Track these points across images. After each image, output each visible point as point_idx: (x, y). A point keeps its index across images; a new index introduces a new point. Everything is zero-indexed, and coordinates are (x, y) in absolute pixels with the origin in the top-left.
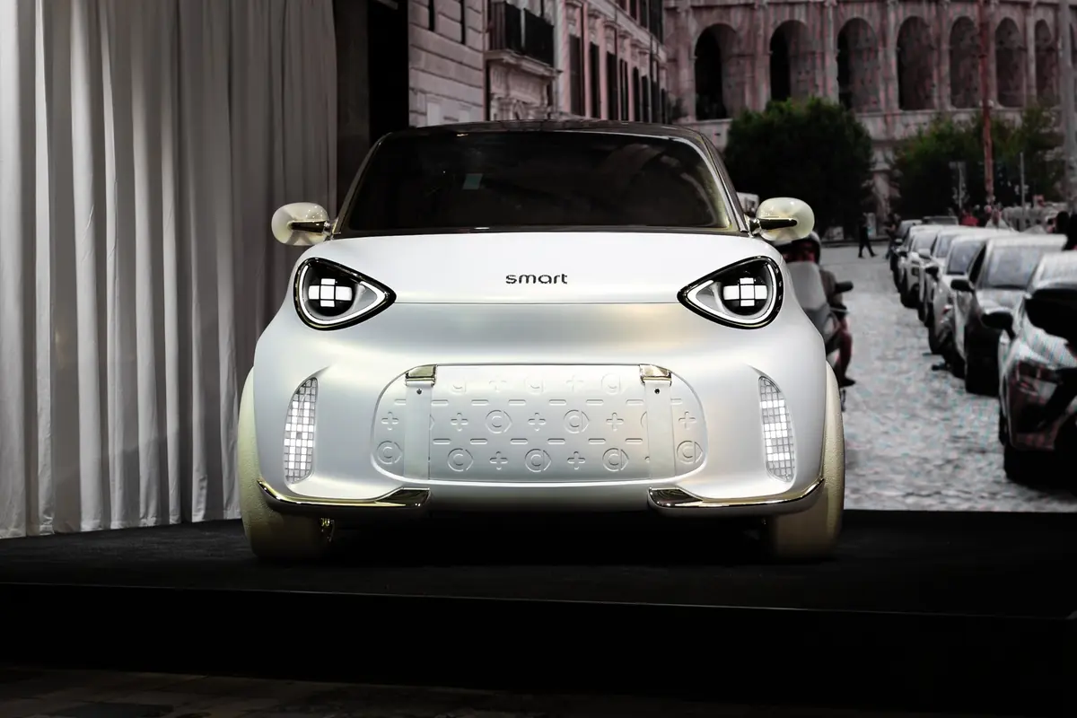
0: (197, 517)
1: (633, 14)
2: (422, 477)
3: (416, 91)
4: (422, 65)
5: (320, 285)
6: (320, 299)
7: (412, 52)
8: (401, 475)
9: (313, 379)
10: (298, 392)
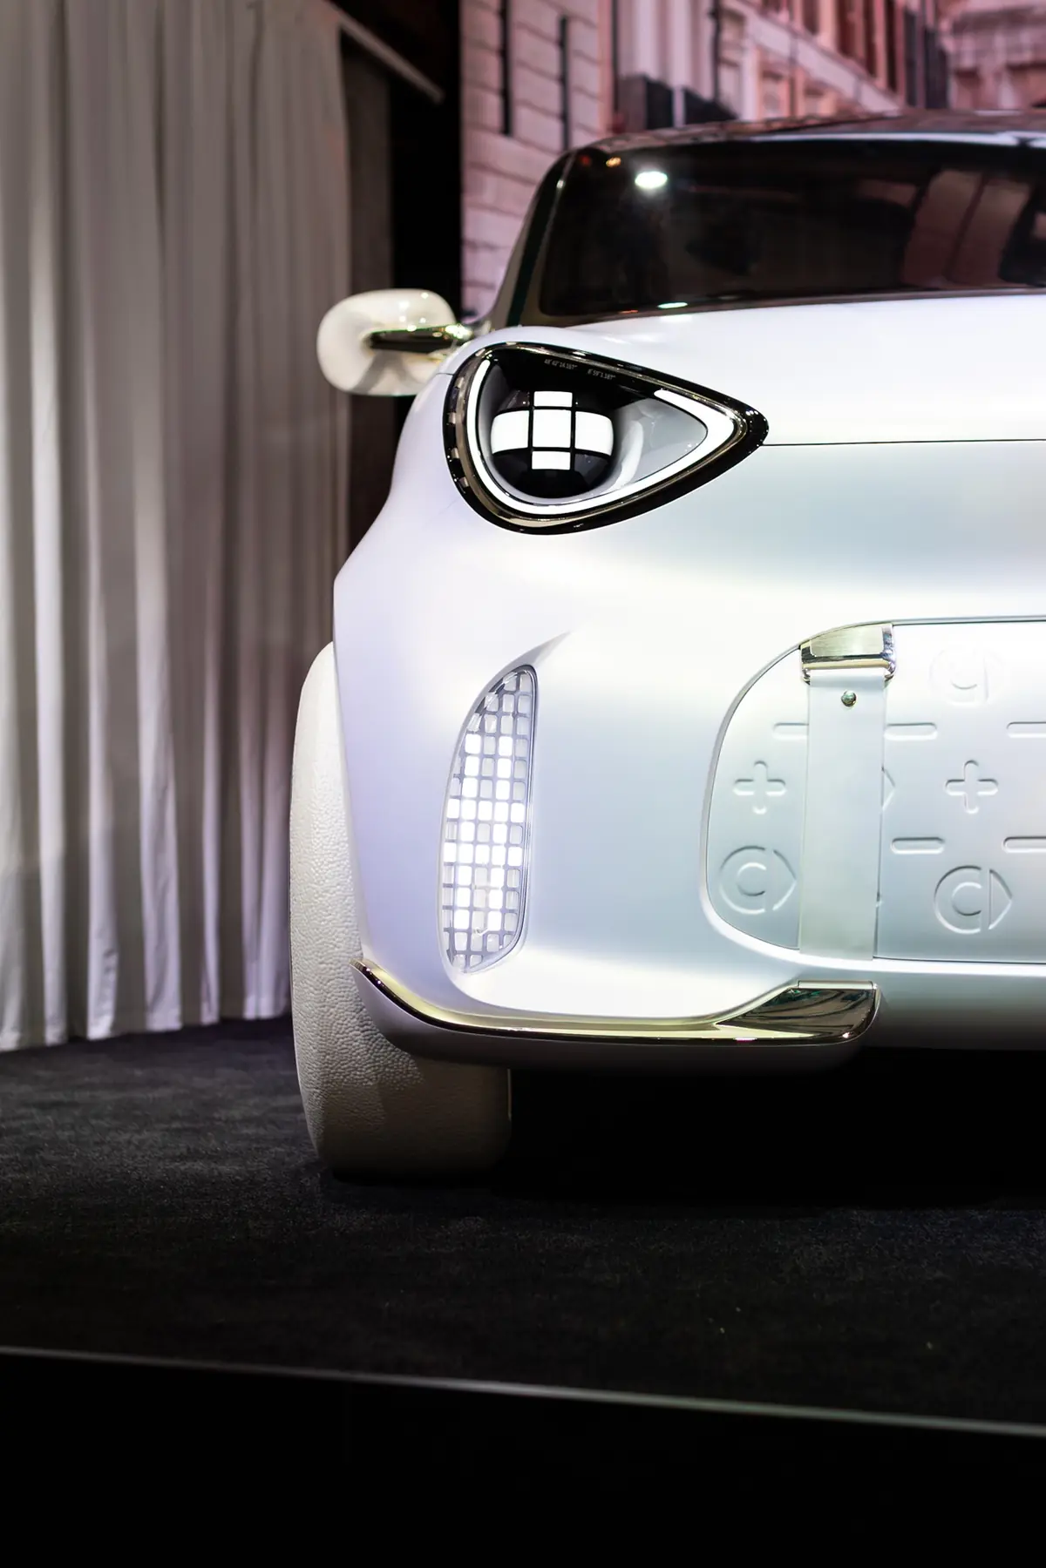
0: (99, 1027)
1: (892, 84)
2: (858, 951)
3: (475, 246)
4: (488, 196)
5: (531, 408)
6: (531, 448)
7: (470, 177)
8: (792, 944)
9: (524, 668)
10: (480, 708)
